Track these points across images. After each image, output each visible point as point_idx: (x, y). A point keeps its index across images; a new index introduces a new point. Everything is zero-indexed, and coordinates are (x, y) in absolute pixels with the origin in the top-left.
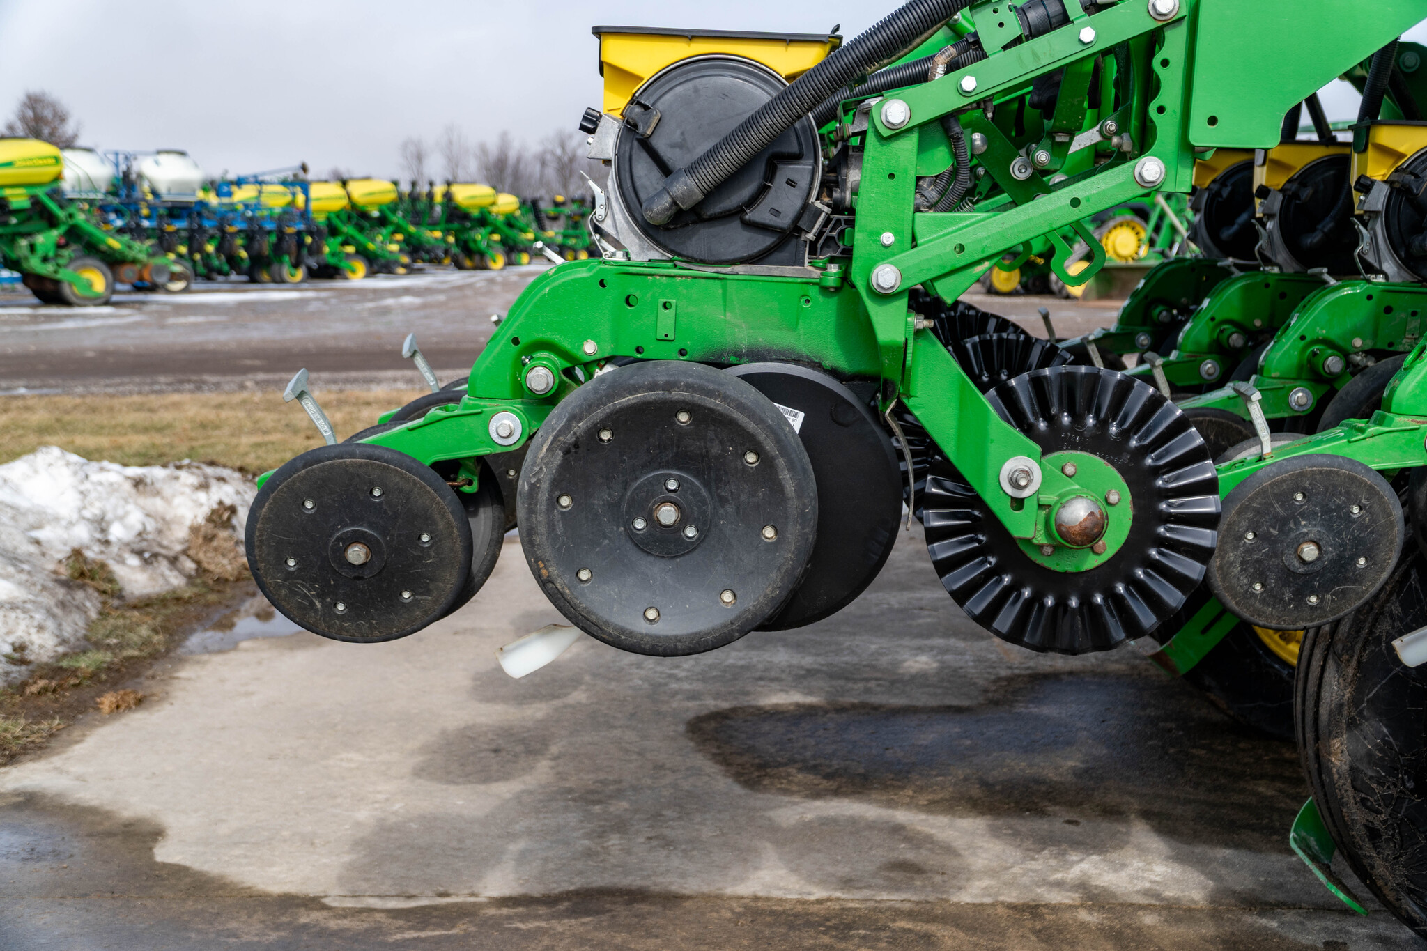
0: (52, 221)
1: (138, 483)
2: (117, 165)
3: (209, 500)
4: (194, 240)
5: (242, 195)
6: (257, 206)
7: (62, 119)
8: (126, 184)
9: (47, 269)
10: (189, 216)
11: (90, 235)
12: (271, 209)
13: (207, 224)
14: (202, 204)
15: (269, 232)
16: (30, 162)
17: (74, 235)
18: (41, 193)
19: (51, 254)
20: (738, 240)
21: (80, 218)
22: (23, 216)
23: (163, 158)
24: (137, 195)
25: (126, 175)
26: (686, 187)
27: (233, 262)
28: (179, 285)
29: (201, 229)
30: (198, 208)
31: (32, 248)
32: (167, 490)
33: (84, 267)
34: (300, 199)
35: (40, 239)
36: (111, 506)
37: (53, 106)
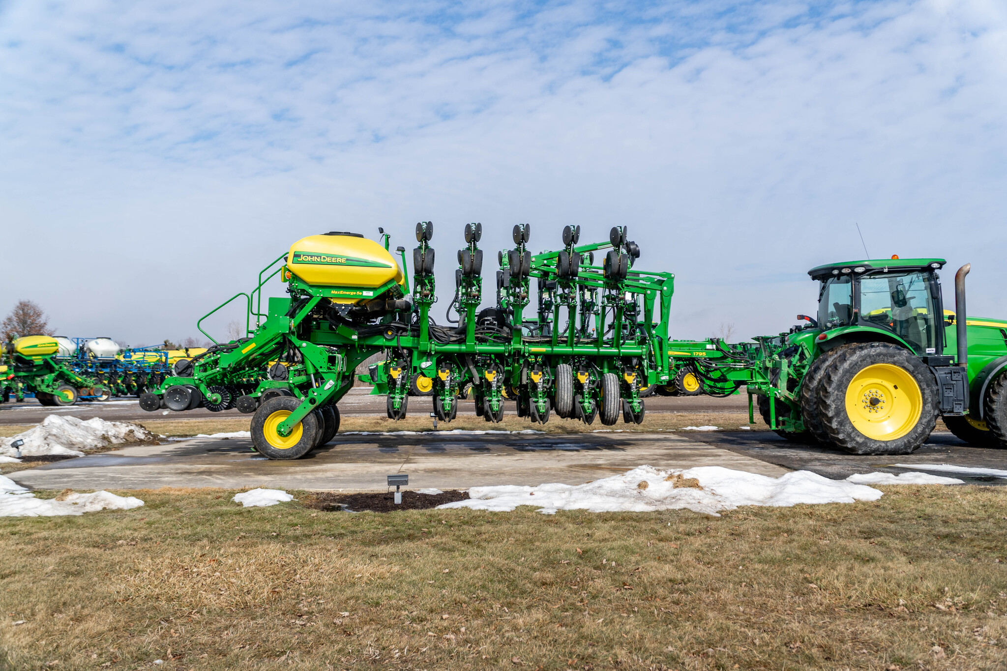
0: (51, 370)
1: (114, 425)
2: (77, 344)
3: (128, 429)
4: (112, 378)
5: (136, 357)
6: (143, 362)
7: (39, 315)
8: (82, 351)
9: (48, 390)
10: (110, 366)
11: (68, 375)
12: (149, 363)
13: (118, 370)
14: (117, 361)
15: (148, 374)
16: (44, 345)
17: (61, 376)
18: (48, 358)
19: (50, 384)
20: (185, 375)
21: (65, 369)
22: (39, 368)
23: (99, 341)
24: (87, 357)
25: (82, 349)
26: (180, 370)
27: (129, 387)
28: (105, 397)
29: (116, 373)
30: (114, 363)
31: (43, 381)
32: (120, 426)
33: (65, 389)
34: (164, 359)
35: (46, 377)
36: (109, 429)
37: (34, 308)
